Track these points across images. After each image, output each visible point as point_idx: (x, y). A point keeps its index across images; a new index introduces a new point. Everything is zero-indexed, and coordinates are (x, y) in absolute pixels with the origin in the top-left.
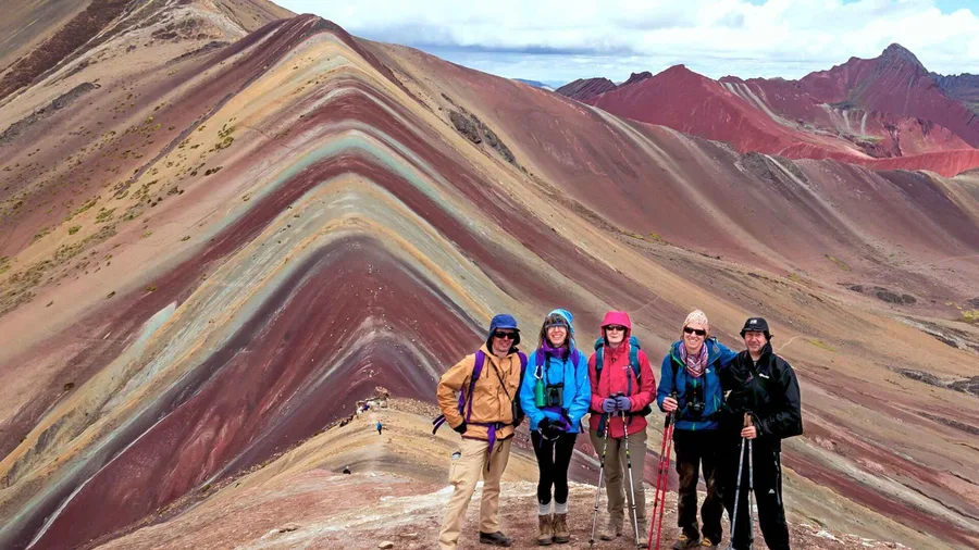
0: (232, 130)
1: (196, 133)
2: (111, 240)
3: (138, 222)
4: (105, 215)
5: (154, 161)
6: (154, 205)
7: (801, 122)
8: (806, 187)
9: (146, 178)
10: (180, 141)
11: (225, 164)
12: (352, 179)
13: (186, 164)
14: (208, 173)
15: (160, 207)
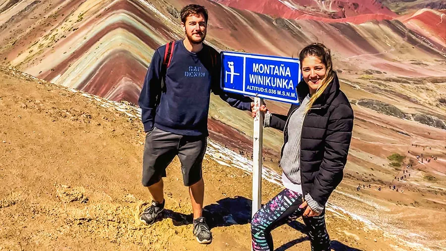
0: (83, 15)
1: (71, 16)
2: (42, 54)
3: (51, 48)
4: (41, 46)
5: (57, 27)
6: (56, 42)
7: (306, 7)
8: (300, 30)
9: (54, 33)
10: (65, 20)
11: (80, 27)
12: (120, 30)
13: (68, 27)
14: (74, 30)
15: (59, 42)
